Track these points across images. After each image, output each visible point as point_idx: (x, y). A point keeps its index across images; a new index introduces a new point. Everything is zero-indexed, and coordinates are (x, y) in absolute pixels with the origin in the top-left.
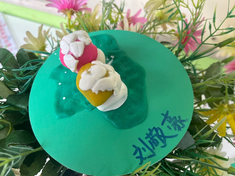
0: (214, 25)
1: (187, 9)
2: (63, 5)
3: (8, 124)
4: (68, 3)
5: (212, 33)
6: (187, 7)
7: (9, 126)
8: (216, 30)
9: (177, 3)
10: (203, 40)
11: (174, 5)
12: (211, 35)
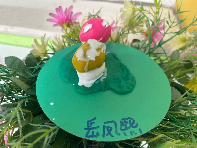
0: (170, 21)
1: (150, 14)
2: (62, 19)
3: (30, 112)
4: (66, 17)
5: (170, 25)
6: (150, 13)
7: (30, 114)
8: (172, 23)
9: (143, 12)
10: (165, 31)
11: (141, 13)
12: (170, 27)
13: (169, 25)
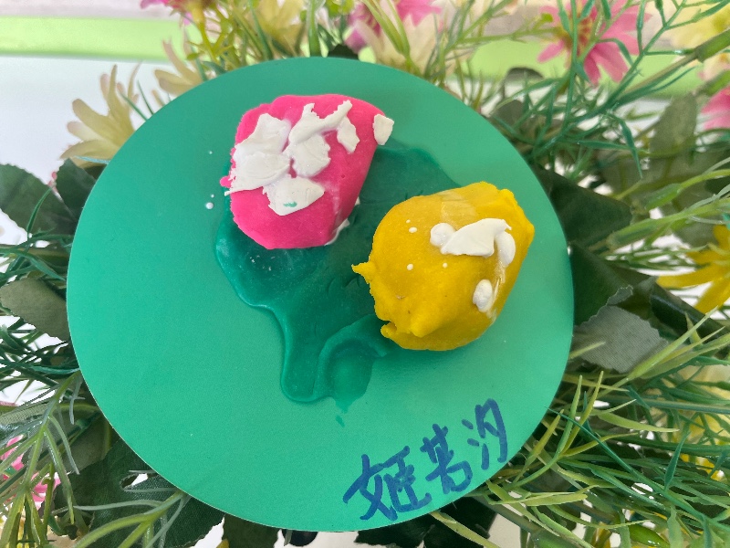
5: (667, 18)
8: (679, 8)
12: (666, 26)
13: (662, 13)
